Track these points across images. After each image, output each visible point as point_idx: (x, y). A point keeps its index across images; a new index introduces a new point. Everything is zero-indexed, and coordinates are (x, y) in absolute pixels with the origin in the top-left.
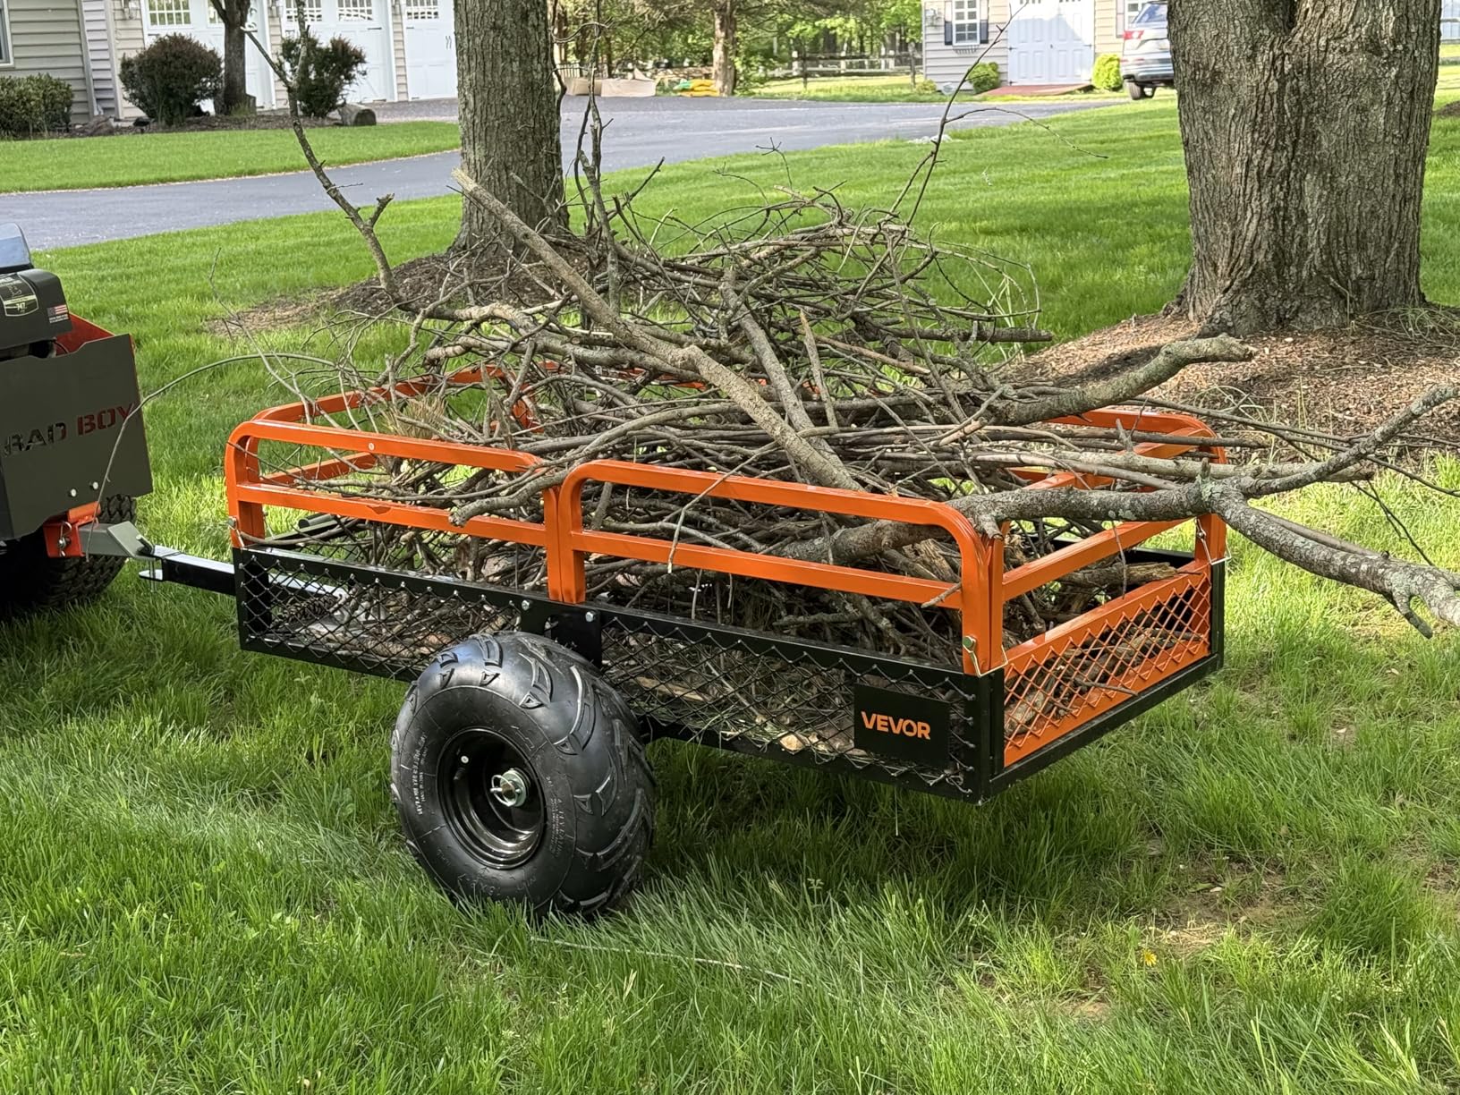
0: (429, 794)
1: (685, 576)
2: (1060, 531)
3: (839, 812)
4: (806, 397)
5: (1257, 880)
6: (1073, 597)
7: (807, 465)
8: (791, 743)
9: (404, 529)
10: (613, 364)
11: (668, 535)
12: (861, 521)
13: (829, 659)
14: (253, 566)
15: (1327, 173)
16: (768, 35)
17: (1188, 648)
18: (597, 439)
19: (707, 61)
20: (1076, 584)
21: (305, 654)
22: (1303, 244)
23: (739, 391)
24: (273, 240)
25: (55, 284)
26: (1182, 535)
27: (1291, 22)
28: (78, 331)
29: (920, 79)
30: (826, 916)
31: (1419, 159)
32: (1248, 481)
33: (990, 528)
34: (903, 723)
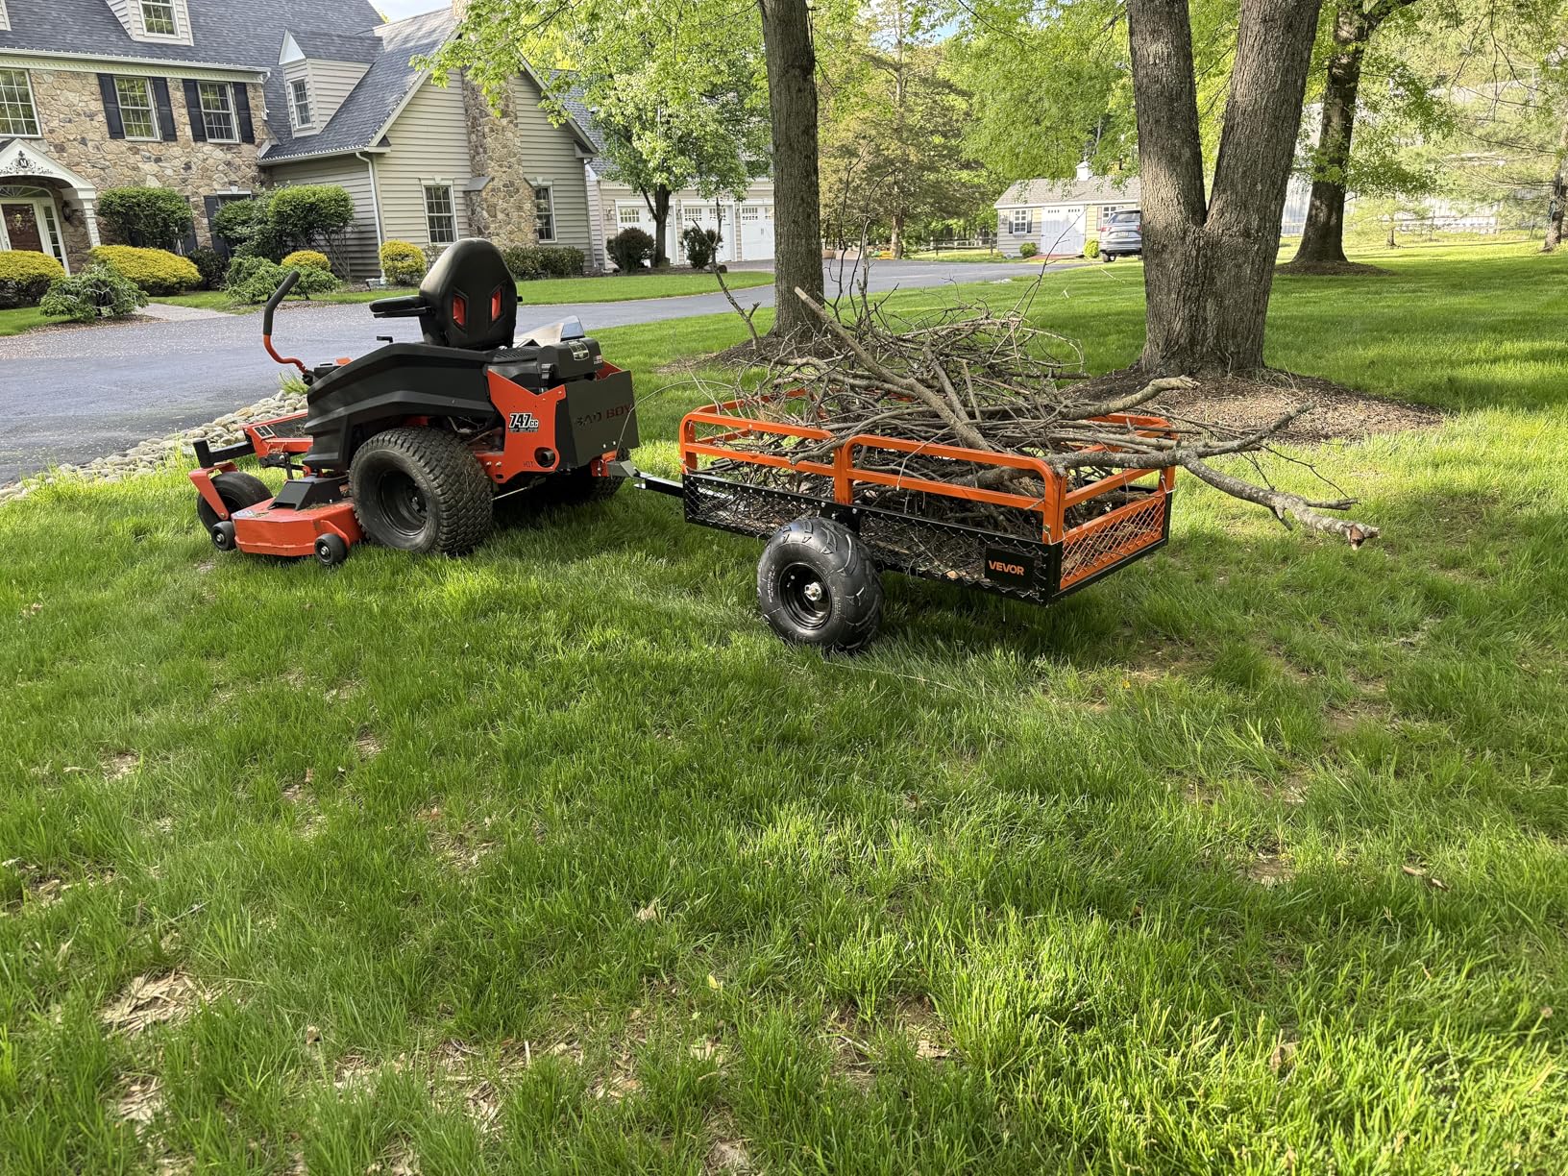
0: (776, 594)
1: (904, 492)
2: (1089, 475)
3: (970, 609)
4: (965, 406)
5: (1180, 649)
6: (1094, 508)
7: (966, 439)
8: (952, 575)
9: (764, 466)
10: (866, 388)
11: (896, 472)
12: (992, 467)
13: (974, 535)
14: (691, 483)
15: (1219, 299)
16: (920, 227)
17: (1150, 534)
18: (861, 425)
19: (888, 241)
20: (1096, 501)
21: (716, 526)
22: (1204, 334)
23: (936, 401)
24: (682, 329)
25: (597, 344)
26: (1152, 478)
27: (1204, 220)
28: (606, 368)
29: (995, 251)
30: (965, 657)
31: (1266, 292)
32: (1201, 449)
33: (1061, 471)
34: (1010, 567)
